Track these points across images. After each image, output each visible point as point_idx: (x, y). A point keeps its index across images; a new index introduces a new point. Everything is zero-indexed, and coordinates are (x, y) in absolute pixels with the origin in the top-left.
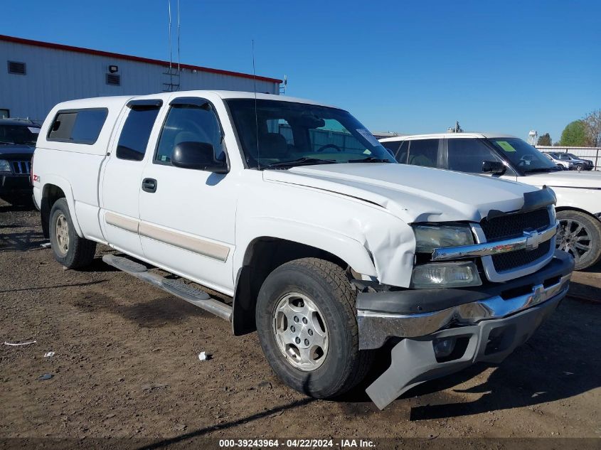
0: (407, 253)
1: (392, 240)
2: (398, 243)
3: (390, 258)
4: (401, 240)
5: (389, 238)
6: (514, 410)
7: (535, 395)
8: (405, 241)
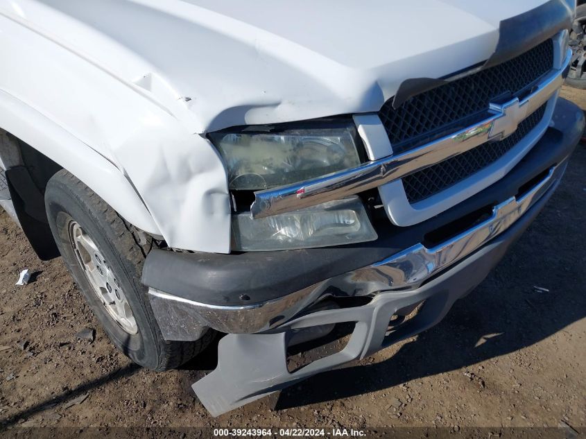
0: (210, 193)
1: (173, 169)
2: (187, 175)
3: (178, 203)
4: (193, 168)
5: (165, 165)
6: (442, 376)
7: (482, 341)
8: (202, 170)
